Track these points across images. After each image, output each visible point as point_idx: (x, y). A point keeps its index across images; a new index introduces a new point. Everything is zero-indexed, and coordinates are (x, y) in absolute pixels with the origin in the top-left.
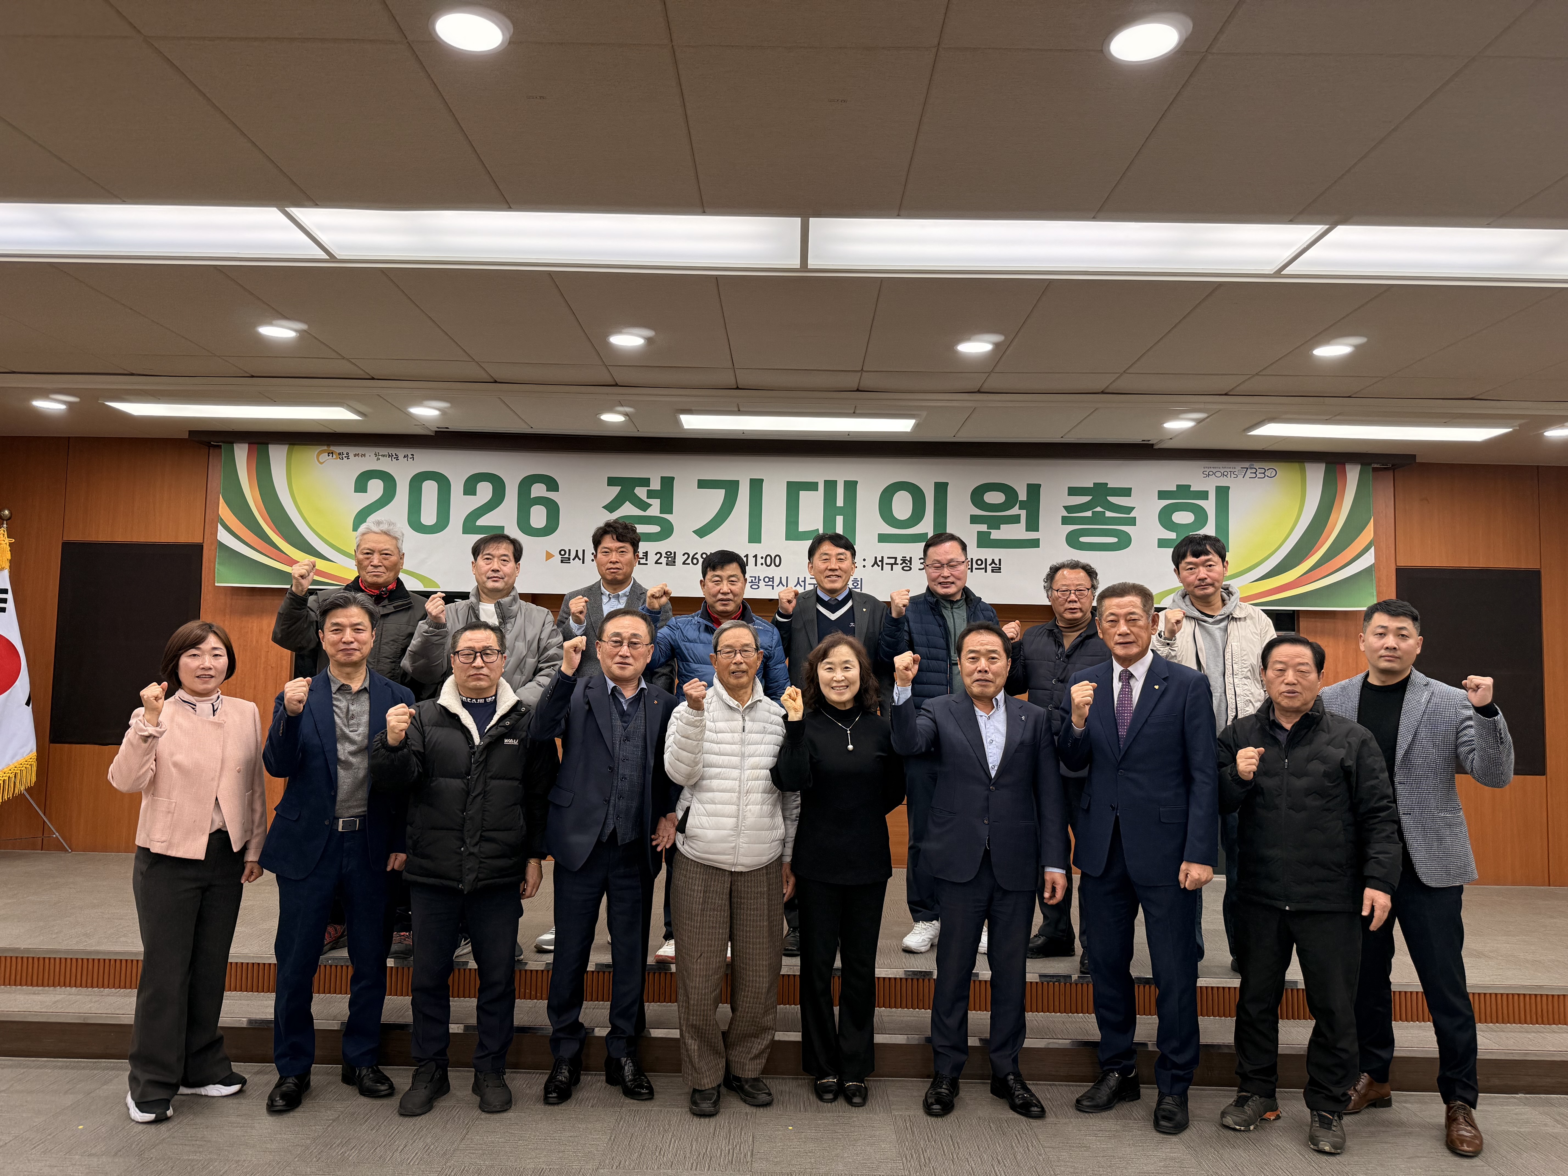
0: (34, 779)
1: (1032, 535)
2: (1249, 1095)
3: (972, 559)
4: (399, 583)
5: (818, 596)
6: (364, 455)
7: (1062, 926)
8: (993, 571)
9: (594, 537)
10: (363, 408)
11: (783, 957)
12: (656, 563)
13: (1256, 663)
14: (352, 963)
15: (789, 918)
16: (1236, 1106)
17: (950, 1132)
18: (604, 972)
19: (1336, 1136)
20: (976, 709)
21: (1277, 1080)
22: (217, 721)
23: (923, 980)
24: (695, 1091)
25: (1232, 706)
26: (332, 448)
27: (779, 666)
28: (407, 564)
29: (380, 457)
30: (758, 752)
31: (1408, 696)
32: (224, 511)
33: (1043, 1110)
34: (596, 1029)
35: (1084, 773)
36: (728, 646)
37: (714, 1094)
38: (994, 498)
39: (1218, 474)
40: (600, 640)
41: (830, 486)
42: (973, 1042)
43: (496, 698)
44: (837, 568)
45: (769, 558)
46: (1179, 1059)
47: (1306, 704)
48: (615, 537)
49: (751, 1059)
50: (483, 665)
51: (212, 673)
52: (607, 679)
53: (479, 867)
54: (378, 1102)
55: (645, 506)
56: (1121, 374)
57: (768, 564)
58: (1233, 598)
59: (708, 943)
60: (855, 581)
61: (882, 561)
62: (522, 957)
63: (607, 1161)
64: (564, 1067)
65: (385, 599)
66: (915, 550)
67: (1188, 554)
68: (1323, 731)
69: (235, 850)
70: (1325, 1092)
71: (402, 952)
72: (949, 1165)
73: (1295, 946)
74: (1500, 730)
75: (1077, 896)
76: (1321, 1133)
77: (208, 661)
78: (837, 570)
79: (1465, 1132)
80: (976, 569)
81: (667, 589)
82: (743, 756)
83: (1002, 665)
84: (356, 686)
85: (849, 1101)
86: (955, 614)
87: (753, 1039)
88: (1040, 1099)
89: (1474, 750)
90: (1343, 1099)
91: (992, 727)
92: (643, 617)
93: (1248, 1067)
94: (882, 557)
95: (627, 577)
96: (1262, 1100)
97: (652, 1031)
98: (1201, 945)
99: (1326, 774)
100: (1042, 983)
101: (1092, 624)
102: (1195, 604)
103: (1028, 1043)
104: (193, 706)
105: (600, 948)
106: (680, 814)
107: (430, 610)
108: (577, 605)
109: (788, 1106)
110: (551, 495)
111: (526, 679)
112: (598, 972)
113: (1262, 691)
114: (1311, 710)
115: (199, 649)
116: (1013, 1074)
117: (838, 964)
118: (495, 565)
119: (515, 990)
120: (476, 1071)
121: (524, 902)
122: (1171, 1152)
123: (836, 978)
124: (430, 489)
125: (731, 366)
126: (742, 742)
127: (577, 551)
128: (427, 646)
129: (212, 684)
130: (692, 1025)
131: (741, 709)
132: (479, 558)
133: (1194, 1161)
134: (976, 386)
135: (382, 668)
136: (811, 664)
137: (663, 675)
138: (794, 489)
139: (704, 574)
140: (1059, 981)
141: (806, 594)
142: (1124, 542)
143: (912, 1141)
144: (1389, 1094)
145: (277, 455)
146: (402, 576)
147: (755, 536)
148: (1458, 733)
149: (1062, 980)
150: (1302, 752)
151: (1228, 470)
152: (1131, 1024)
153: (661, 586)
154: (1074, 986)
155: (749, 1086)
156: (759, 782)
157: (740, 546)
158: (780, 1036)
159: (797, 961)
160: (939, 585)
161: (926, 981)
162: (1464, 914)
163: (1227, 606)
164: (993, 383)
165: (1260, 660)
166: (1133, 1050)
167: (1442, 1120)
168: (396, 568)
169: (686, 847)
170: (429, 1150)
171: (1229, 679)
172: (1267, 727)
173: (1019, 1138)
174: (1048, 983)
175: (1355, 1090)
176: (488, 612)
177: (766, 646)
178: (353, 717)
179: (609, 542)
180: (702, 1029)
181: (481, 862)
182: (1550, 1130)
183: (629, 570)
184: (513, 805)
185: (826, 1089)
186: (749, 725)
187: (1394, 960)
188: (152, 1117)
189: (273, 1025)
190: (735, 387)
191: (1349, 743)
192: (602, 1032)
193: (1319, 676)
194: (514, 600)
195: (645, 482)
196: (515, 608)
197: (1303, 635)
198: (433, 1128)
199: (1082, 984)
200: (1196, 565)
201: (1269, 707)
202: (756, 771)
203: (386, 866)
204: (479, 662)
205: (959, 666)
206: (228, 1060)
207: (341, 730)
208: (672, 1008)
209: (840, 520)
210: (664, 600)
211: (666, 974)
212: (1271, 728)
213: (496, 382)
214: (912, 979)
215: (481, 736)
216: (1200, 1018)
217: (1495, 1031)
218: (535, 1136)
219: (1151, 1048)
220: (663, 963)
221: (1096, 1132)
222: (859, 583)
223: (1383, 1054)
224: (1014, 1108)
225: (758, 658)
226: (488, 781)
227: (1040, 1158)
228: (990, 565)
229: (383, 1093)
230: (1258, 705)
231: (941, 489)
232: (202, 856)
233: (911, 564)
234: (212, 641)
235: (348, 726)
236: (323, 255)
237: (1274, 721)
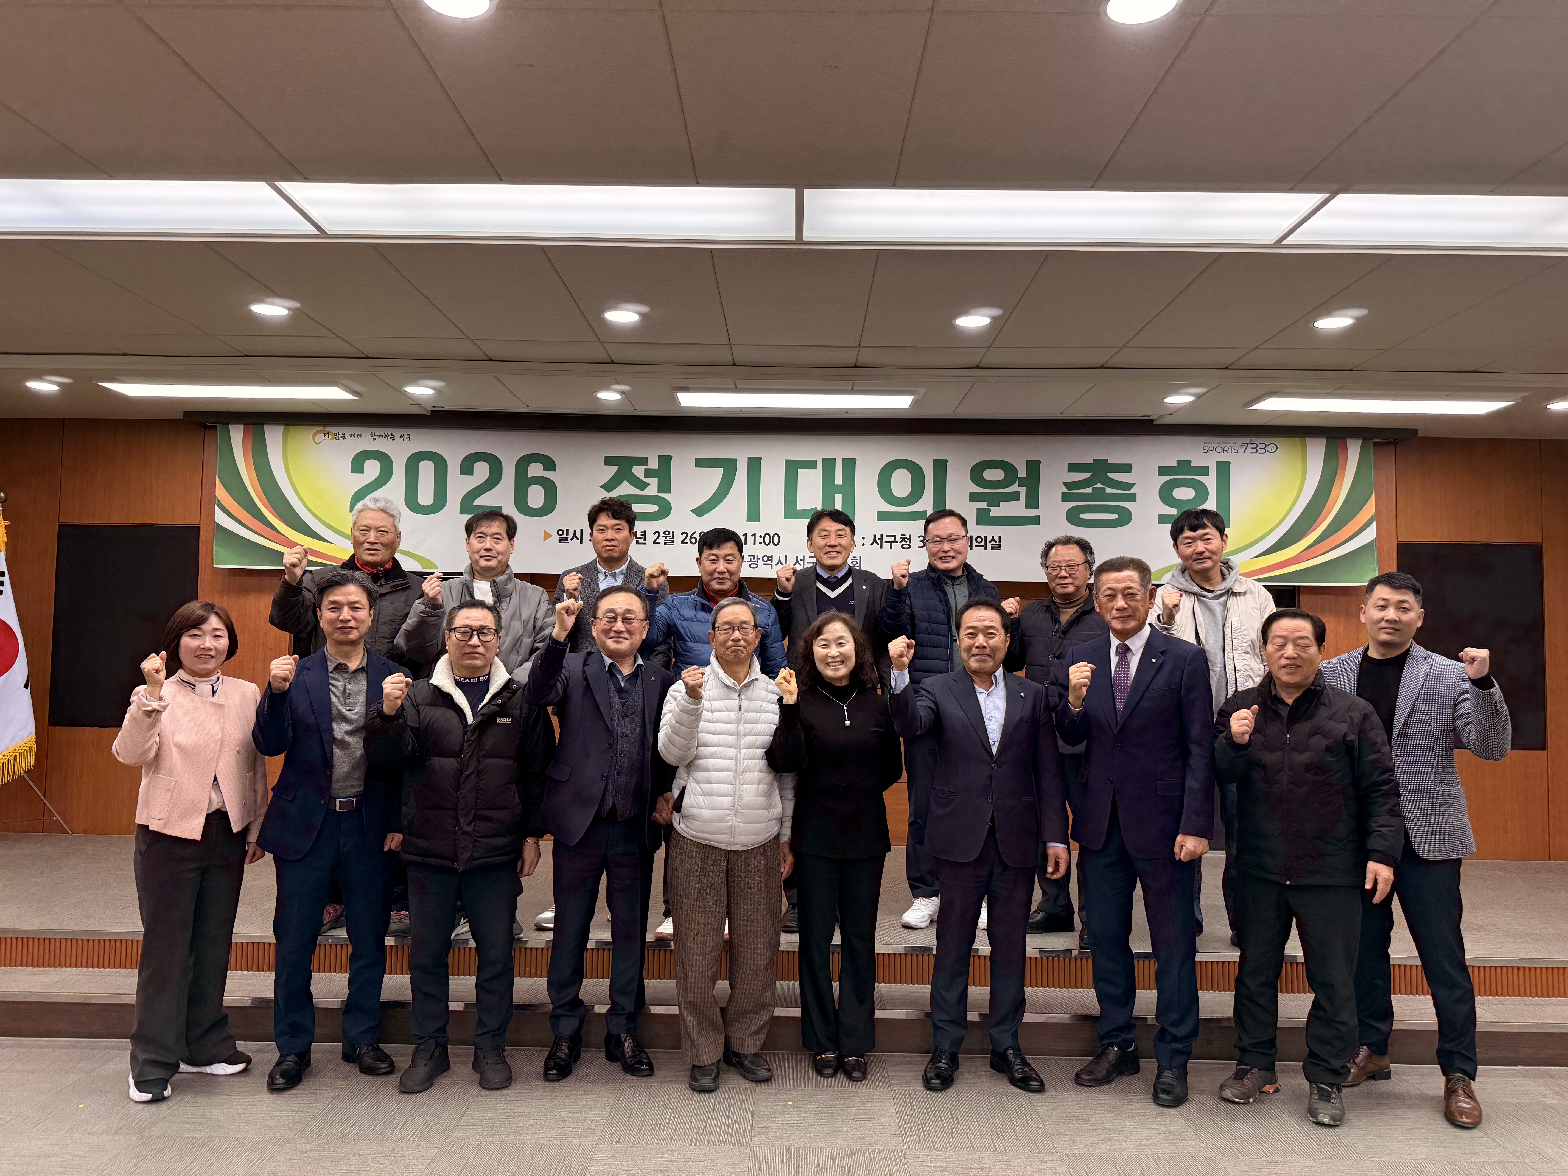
0: (33, 762)
1: (1032, 512)
2: (1248, 1068)
3: (971, 537)
4: (396, 563)
5: (817, 574)
6: (361, 435)
7: (1061, 902)
8: (992, 549)
9: (589, 515)
10: (358, 388)
11: (782, 934)
12: (655, 542)
13: (1255, 638)
14: (351, 942)
15: (789, 895)
16: (1235, 1078)
17: (949, 1106)
18: (604, 950)
19: (1335, 1108)
20: (975, 686)
21: (1276, 1053)
22: (216, 701)
23: (923, 956)
24: (694, 1067)
25: (1231, 681)
26: (328, 429)
27: (776, 645)
28: (404, 545)
29: (376, 437)
30: (754, 731)
31: (1407, 670)
32: (220, 492)
33: (1042, 1084)
34: (596, 1007)
35: (1081, 748)
36: (727, 623)
37: (713, 1070)
38: (994, 475)
39: (1219, 450)
40: (595, 618)
41: (829, 464)
42: (972, 1017)
43: (489, 678)
44: (837, 544)
45: (767, 537)
46: (1180, 1032)
47: (1307, 678)
48: (610, 514)
49: (751, 1035)
50: (480, 644)
51: (213, 653)
52: (604, 656)
53: (473, 846)
54: (378, 1080)
55: (643, 486)
56: (1121, 348)
57: (767, 543)
58: (1232, 573)
59: (705, 922)
60: (854, 559)
61: (881, 539)
62: (522, 935)
63: (607, 1137)
64: (564, 1044)
65: (381, 578)
66: (916, 528)
67: (1186, 528)
68: (1324, 705)
69: (235, 831)
70: (1323, 1064)
71: (402, 931)
72: (949, 1139)
73: (1294, 920)
74: (1496, 703)
75: (1076, 872)
76: (1320, 1106)
77: (208, 642)
78: (836, 546)
79: (1464, 1104)
80: (976, 546)
81: (665, 568)
82: (739, 735)
83: (1000, 640)
84: (353, 665)
85: (849, 1076)
86: (956, 590)
87: (752, 1015)
88: (1040, 1073)
89: (1471, 722)
90: (1342, 1071)
91: (992, 704)
92: (638, 594)
93: (1247, 1041)
94: (882, 535)
95: (624, 555)
96: (1262, 1072)
97: (652, 1007)
98: (1200, 919)
99: (1328, 749)
100: (1042, 958)
101: (1089, 600)
102: (1196, 580)
103: (1027, 1018)
104: (193, 686)
105: (601, 926)
106: (676, 793)
107: (426, 591)
108: (571, 582)
109: (788, 1082)
110: (549, 475)
111: (523, 658)
112: (598, 950)
113: (1262, 666)
114: (1312, 684)
115: (200, 629)
116: (1013, 1049)
117: (837, 939)
118: (488, 543)
119: (513, 968)
120: (476, 1048)
121: (524, 880)
122: (1169, 1125)
123: (836, 954)
124: (427, 470)
125: (727, 342)
126: (738, 721)
127: (575, 531)
128: (422, 624)
129: (211, 665)
130: (690, 1002)
131: (738, 687)
132: (472, 536)
133: (1193, 1134)
134: (975, 361)
135: (380, 648)
136: (806, 642)
137: (661, 653)
138: (792, 468)
139: (701, 552)
140: (1058, 956)
141: (806, 571)
142: (1125, 518)
143: (911, 1115)
144: (1388, 1067)
145: (274, 436)
146: (397, 556)
147: (753, 515)
148: (1455, 707)
149: (1061, 955)
150: (1303, 728)
151: (1229, 445)
152: (1129, 998)
153: (659, 565)
154: (1073, 960)
155: (749, 1062)
156: (756, 761)
157: (739, 525)
158: (780, 1012)
159: (795, 938)
160: (939, 561)
161: (926, 956)
162: (1461, 887)
163: (1228, 580)
164: (992, 358)
165: (1260, 634)
166: (1132, 1024)
167: (1442, 1092)
168: (392, 546)
169: (682, 825)
170: (429, 1127)
171: (1228, 655)
172: (1269, 702)
173: (1019, 1112)
174: (1047, 959)
175: (1355, 1063)
176: (483, 590)
177: (763, 624)
178: (350, 696)
179: (604, 520)
180: (700, 1006)
181: (476, 841)
182: (1549, 1101)
183: (625, 547)
184: (508, 783)
185: (826, 1064)
186: (745, 703)
187: (1393, 934)
188: (149, 1096)
189: (273, 1004)
190: (732, 364)
191: (1350, 717)
192: (602, 1009)
193: (1319, 649)
194: (510, 579)
195: (643, 461)
196: (510, 586)
197: (1304, 609)
198: (432, 1105)
199: (1081, 959)
200: (1194, 539)
201: (1270, 682)
202: (752, 750)
203: (383, 846)
204: (475, 640)
205: (958, 642)
206: (232, 1039)
207: (338, 710)
208: (670, 985)
209: (838, 498)
210: (662, 579)
211: (665, 951)
212: (1272, 703)
213: (491, 360)
214: (912, 955)
215: (474, 715)
216: (1200, 993)
217: (1495, 1004)
218: (534, 1112)
219: (1150, 1022)
220: (662, 941)
221: (1095, 1106)
222: (858, 561)
223: (1382, 1026)
224: (1014, 1082)
225: (756, 636)
226: (481, 760)
227: (1039, 1131)
228: (990, 542)
229: (383, 1071)
230: (1258, 680)
231: (940, 467)
232: (198, 837)
233: (910, 542)
234: (214, 622)
235: (345, 705)
236: (313, 230)
237: (1275, 695)
